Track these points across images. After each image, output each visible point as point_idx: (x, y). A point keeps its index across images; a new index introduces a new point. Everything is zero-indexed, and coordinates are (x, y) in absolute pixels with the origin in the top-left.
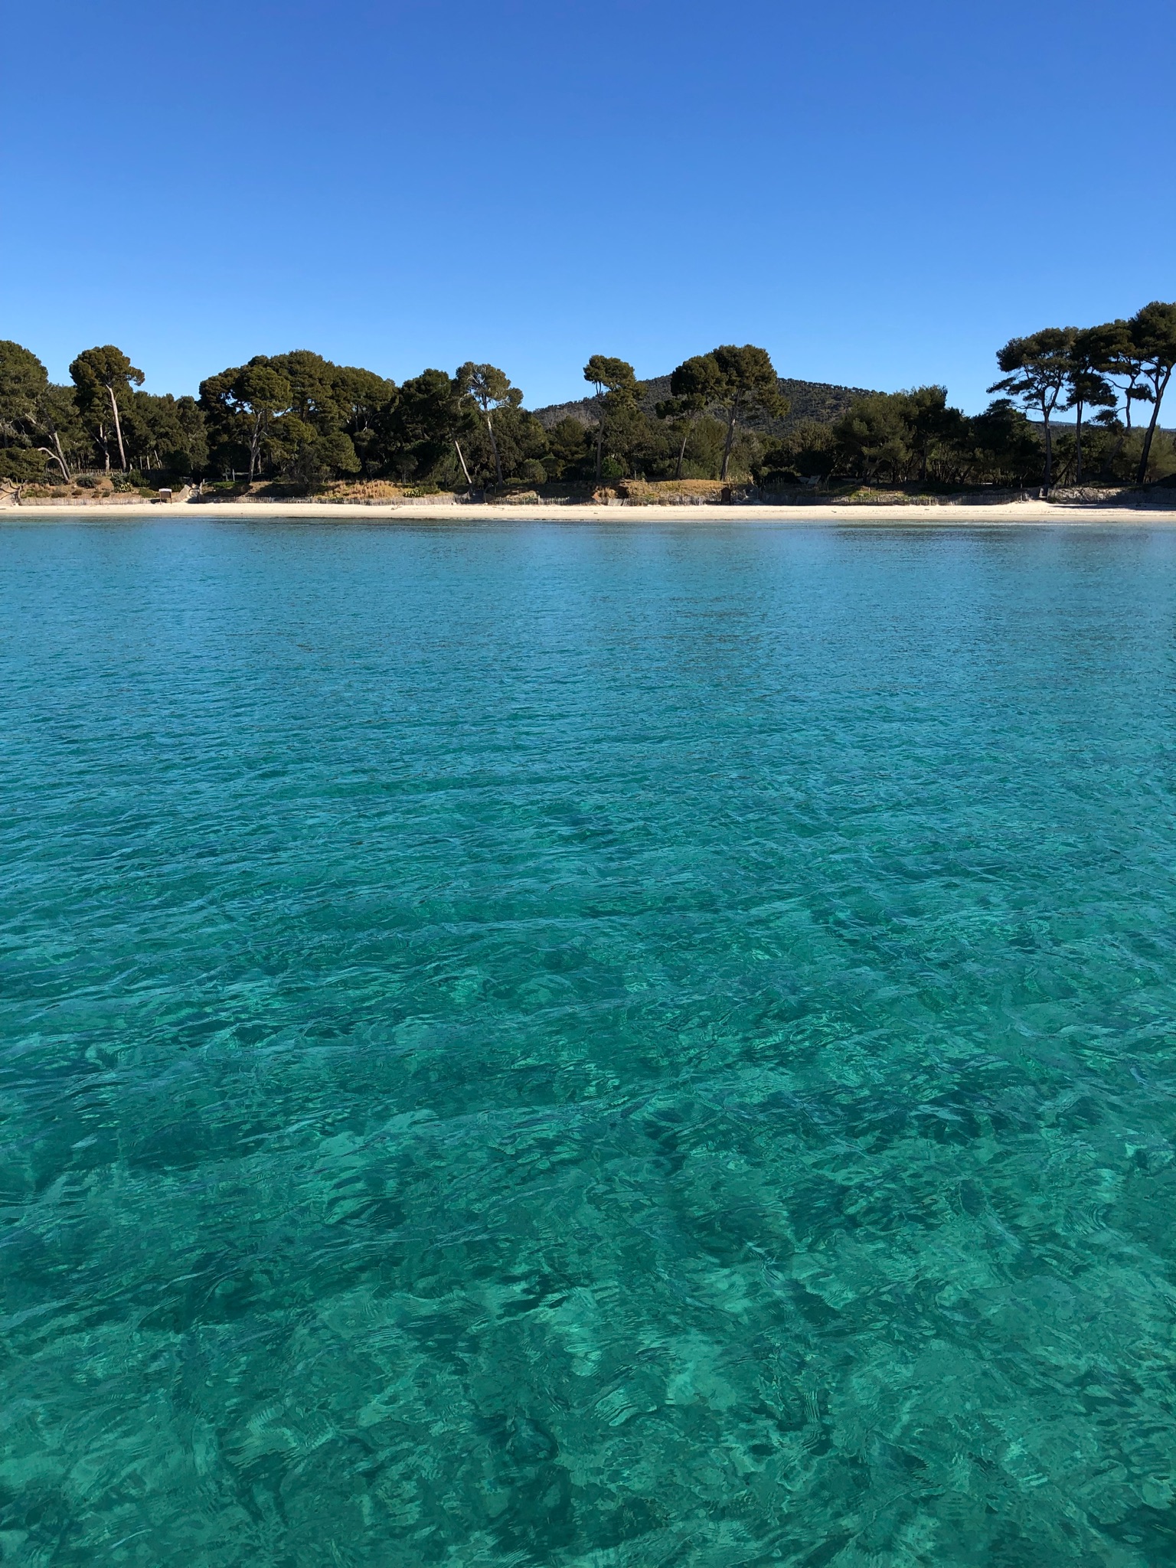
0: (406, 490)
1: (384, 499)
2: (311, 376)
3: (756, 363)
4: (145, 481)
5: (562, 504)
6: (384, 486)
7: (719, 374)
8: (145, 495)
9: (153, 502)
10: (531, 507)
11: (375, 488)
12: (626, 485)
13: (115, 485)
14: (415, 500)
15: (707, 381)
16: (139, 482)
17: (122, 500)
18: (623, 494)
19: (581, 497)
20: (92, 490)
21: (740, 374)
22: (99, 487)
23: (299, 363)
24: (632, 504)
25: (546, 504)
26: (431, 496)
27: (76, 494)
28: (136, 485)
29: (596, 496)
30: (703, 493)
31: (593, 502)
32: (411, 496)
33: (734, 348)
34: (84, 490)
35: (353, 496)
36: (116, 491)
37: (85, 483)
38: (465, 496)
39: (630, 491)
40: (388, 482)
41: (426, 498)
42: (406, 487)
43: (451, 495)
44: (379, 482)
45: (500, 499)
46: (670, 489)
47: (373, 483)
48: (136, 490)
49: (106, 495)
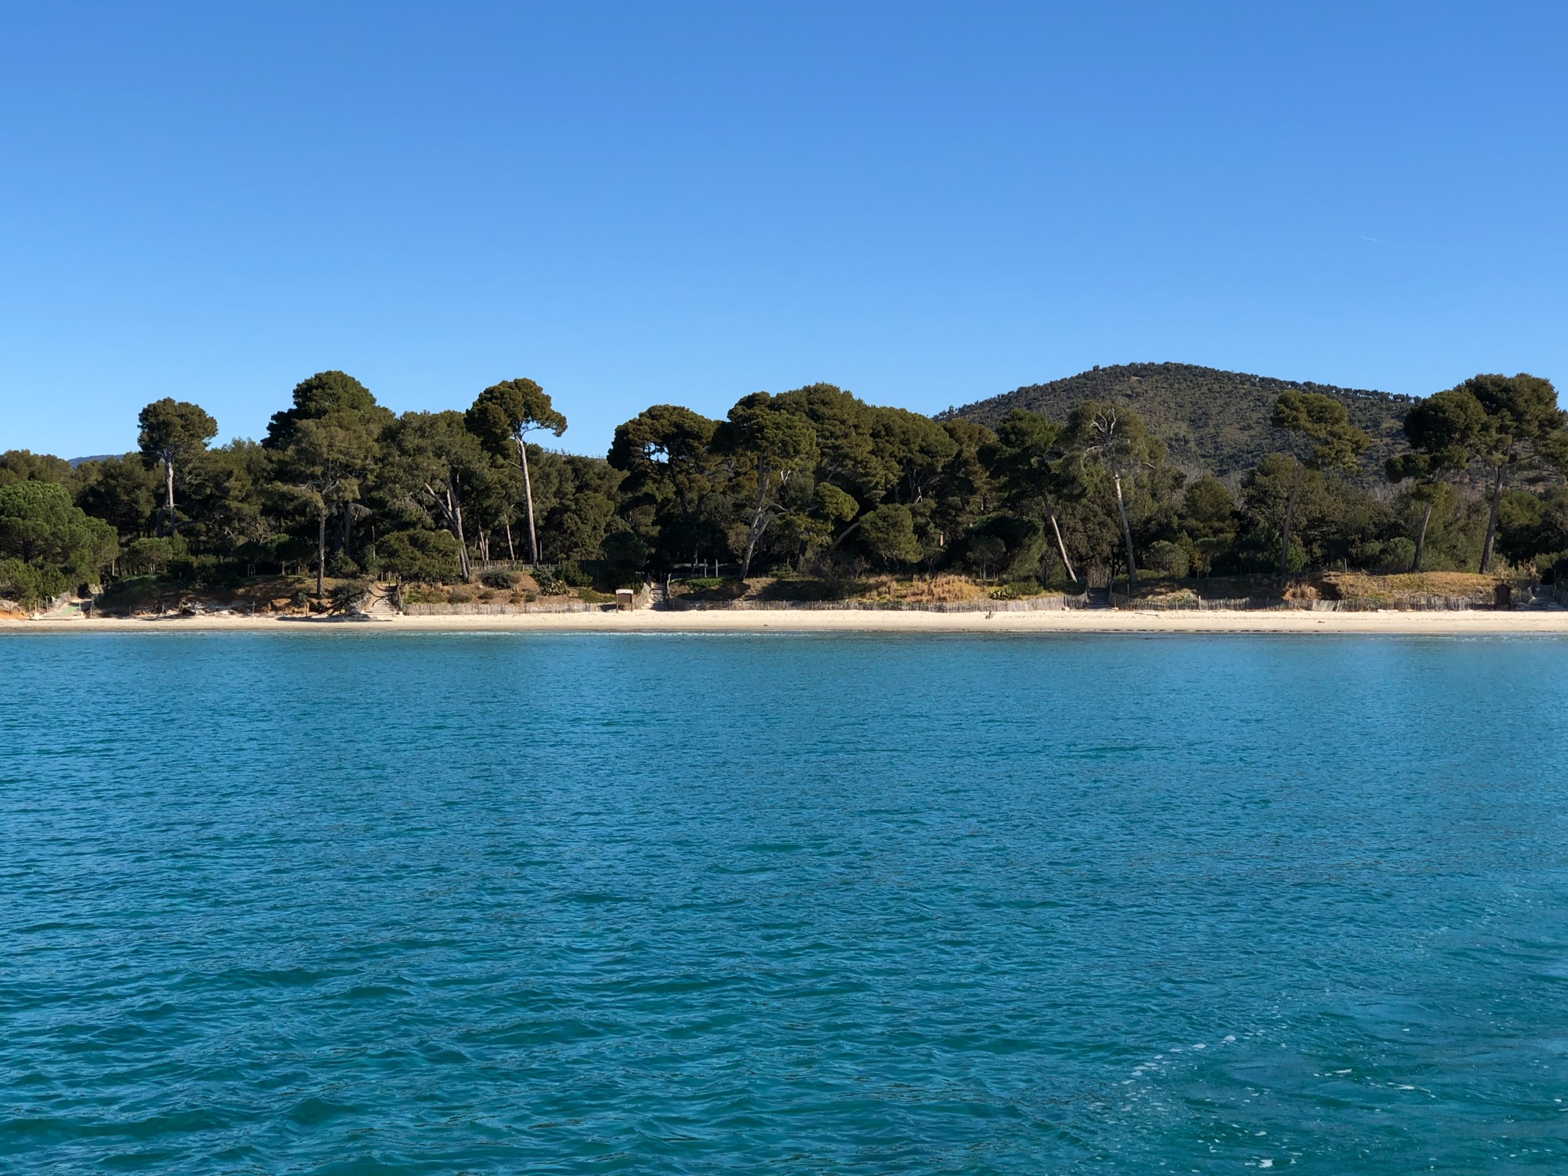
0: (992, 589)
1: (964, 603)
2: (843, 422)
3: (1540, 400)
4: (586, 578)
5: (1236, 608)
6: (959, 583)
7: (1485, 417)
8: (588, 599)
9: (605, 609)
10: (1187, 613)
11: (947, 588)
12: (1334, 580)
13: (541, 584)
14: (1011, 603)
15: (1468, 428)
16: (578, 579)
17: (556, 606)
18: (1331, 594)
19: (1267, 598)
20: (507, 592)
21: (1519, 416)
22: (517, 587)
23: (824, 403)
24: (1350, 608)
25: (1211, 608)
26: (1033, 599)
27: (485, 598)
28: (572, 583)
29: (1287, 596)
30: (1463, 592)
31: (1287, 606)
32: (1002, 598)
33: (1500, 378)
34: (496, 592)
35: (913, 599)
36: (544, 593)
37: (497, 582)
38: (1083, 597)
39: (1343, 589)
40: (963, 578)
41: (1024, 602)
42: (991, 584)
43: (1059, 596)
44: (952, 577)
45: (1138, 601)
46: (1408, 586)
47: (942, 579)
48: (573, 592)
49: (530, 599)
